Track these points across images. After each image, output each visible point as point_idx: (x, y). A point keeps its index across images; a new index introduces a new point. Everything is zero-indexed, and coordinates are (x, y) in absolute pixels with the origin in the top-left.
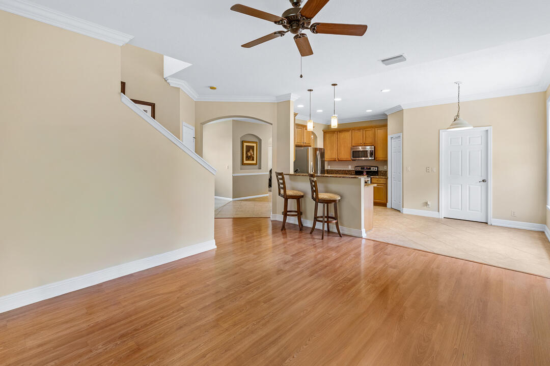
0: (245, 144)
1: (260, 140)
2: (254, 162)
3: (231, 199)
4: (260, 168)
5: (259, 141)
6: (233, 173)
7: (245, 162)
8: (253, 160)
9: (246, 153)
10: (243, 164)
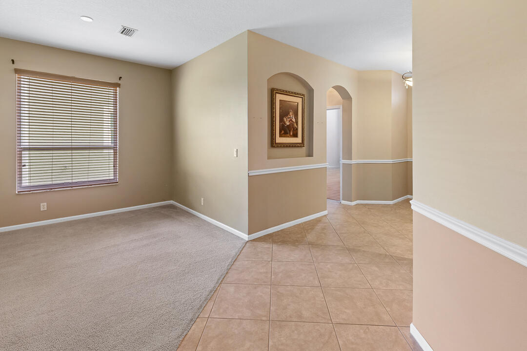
0: (279, 97)
1: (311, 91)
2: (298, 140)
3: (245, 237)
4: (310, 154)
5: (308, 94)
6: (250, 168)
7: (279, 140)
8: (295, 135)
9: (281, 120)
10: (273, 144)
